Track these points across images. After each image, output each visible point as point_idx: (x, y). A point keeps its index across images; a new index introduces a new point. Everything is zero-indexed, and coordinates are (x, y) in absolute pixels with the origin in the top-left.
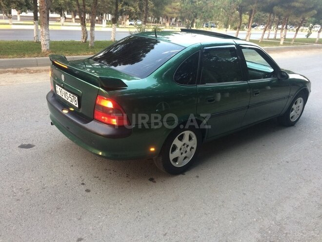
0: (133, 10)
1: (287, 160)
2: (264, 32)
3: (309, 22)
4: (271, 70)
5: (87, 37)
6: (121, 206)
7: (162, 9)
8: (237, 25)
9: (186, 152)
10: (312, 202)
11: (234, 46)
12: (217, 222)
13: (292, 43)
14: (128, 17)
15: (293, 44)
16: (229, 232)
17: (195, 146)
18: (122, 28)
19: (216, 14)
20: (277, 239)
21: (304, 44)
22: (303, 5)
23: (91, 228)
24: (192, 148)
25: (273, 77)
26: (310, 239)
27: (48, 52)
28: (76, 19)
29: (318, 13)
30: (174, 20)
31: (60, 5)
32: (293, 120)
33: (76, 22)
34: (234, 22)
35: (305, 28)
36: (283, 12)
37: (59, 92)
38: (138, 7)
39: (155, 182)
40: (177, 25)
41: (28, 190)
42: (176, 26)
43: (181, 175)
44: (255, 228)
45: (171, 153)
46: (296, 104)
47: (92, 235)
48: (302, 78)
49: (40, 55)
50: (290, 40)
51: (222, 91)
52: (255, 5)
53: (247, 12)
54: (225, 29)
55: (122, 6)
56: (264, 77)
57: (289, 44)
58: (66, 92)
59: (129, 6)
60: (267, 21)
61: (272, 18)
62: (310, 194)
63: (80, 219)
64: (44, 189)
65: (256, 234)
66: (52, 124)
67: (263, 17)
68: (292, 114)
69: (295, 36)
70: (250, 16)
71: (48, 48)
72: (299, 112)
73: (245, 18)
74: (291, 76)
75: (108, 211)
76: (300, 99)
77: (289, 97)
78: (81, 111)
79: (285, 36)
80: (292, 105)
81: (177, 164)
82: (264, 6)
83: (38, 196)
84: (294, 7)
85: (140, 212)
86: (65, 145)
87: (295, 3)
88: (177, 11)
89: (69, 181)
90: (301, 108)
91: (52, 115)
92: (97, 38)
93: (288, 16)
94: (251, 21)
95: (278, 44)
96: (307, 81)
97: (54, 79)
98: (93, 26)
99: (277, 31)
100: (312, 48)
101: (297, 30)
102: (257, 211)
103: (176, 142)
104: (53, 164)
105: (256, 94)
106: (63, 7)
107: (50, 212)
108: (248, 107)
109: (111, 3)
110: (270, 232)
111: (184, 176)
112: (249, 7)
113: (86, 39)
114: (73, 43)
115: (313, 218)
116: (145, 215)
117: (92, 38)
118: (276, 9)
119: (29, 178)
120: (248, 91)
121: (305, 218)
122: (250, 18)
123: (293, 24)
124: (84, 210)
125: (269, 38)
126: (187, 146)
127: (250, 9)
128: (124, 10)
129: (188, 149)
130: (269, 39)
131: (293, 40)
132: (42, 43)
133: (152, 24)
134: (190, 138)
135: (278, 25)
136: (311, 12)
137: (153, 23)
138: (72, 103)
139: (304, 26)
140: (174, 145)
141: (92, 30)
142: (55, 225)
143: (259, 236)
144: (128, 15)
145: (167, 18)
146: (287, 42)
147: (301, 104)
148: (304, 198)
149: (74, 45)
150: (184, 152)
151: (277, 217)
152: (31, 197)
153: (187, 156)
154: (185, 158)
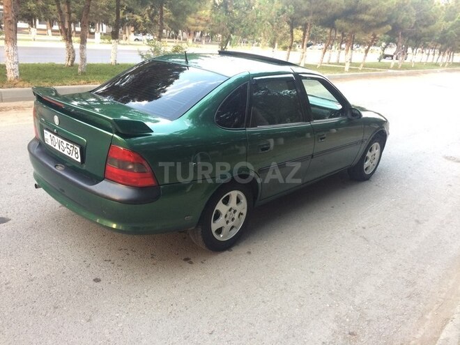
0: (139, 19)
1: (363, 225)
2: (324, 53)
3: (381, 40)
4: (339, 107)
5: (74, 59)
6: (147, 299)
7: (183, 20)
8: (287, 43)
9: (233, 219)
10: (398, 278)
11: (292, 75)
12: (279, 312)
13: (360, 68)
14: (132, 29)
15: (362, 70)
16: (296, 324)
17: (245, 212)
18: (124, 44)
19: (260, 29)
20: (358, 329)
21: (375, 71)
22: (373, 18)
23: (107, 331)
24: (241, 214)
25: (342, 115)
26: (399, 325)
27: (17, 81)
28: (53, 31)
29: (393, 29)
30: (198, 34)
31: (29, 10)
32: (368, 172)
33: (53, 35)
34: (282, 39)
35: (376, 48)
36: (347, 27)
37: (50, 140)
38: (147, 16)
39: (191, 263)
40: (204, 41)
41: (8, 283)
42: (202, 43)
43: (227, 252)
44: (328, 316)
45: (214, 222)
46: (370, 151)
47: (108, 341)
48: (377, 116)
49: (5, 86)
50: (358, 65)
51: (275, 135)
52: (310, 17)
53: (300, 27)
54: (271, 49)
55: (124, 14)
56: (331, 117)
57: (357, 70)
58: (61, 140)
59: (133, 14)
60: (326, 38)
61: (333, 34)
62: (395, 269)
63: (89, 320)
64: (32, 280)
65: (331, 324)
66: (36, 186)
67: (321, 33)
68: (367, 164)
69: (364, 59)
70: (304, 30)
71: (18, 74)
72: (375, 162)
73: (298, 34)
74: (364, 115)
75: (129, 306)
76: (376, 145)
77: (362, 141)
78: (84, 167)
79: (350, 59)
80: (365, 152)
81: (221, 237)
82: (322, 18)
83: (24, 292)
84: (362, 21)
85: (174, 305)
86: (56, 217)
87: (363, 15)
88: (203, 22)
89: (67, 268)
90: (377, 156)
91: (38, 173)
92: (91, 60)
93: (354, 32)
94: (306, 39)
95: (342, 70)
96: (384, 120)
97: (41, 121)
98: (83, 42)
99: (340, 52)
100: (386, 75)
101: (367, 51)
102: (329, 294)
103: (220, 207)
104: (41, 245)
105: (321, 139)
106: (35, 13)
107: (44, 313)
108: (312, 156)
109: (107, 9)
110: (348, 320)
111: (231, 253)
112: (303, 19)
113: (73, 61)
114: (53, 68)
115: (401, 299)
116: (182, 309)
117: (83, 59)
118: (338, 23)
119: (7, 266)
120: (308, 135)
121: (391, 299)
122: (304, 34)
123: (360, 43)
124: (94, 307)
125: (330, 62)
126: (235, 211)
127: (304, 22)
128: (127, 19)
129: (236, 215)
130: (330, 64)
131: (362, 65)
132: (8, 67)
133: (167, 40)
134: (238, 201)
135: (341, 44)
136: (385, 28)
137: (169, 38)
138: (70, 156)
139: (375, 45)
140: (217, 210)
141: (82, 48)
142: (54, 330)
143: (334, 326)
144: (132, 26)
145: (189, 31)
146: (354, 67)
147: (377, 152)
148: (388, 274)
149: (55, 69)
150: (230, 220)
151: (356, 300)
152: (13, 293)
153: (235, 225)
154: (232, 227)
